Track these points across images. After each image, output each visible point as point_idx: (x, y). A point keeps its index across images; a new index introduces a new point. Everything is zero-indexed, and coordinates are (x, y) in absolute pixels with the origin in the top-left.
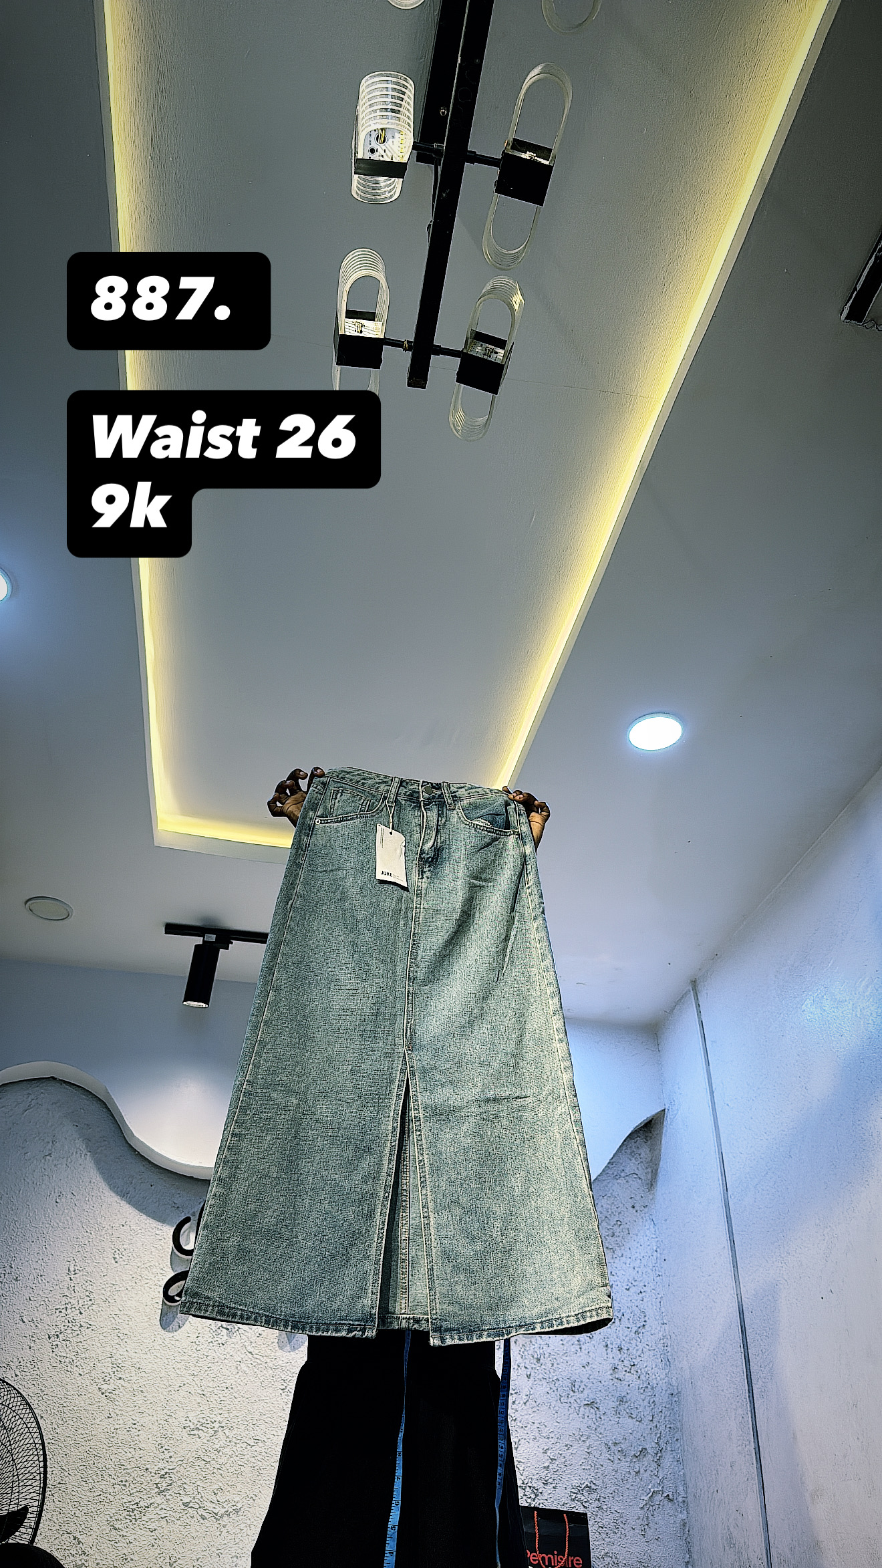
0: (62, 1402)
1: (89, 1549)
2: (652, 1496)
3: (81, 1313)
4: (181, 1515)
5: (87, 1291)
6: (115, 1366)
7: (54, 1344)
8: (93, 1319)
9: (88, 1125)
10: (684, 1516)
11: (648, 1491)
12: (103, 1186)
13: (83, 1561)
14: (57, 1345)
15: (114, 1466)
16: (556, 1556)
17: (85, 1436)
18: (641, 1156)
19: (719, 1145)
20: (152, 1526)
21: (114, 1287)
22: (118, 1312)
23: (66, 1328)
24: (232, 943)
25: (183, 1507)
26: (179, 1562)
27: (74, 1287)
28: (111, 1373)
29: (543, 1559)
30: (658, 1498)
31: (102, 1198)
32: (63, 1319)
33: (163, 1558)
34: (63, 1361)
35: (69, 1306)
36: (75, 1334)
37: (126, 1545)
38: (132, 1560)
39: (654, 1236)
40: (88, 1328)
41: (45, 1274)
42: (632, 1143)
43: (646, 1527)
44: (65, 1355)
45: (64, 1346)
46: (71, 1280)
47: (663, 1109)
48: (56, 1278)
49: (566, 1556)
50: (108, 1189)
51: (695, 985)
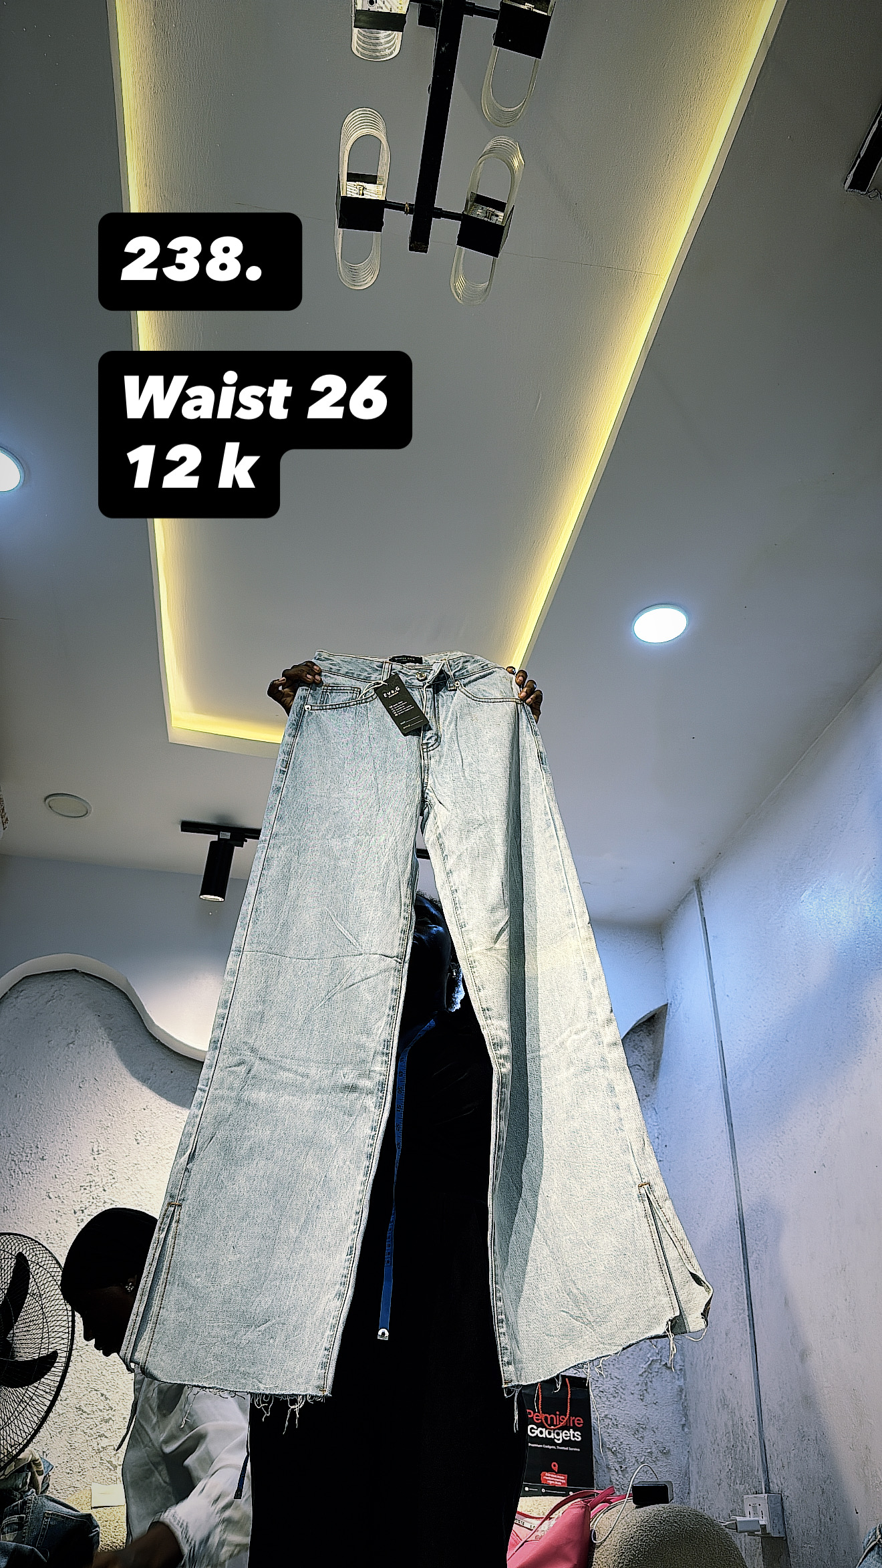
1: (116, 1405)
2: (650, 1364)
3: (104, 1190)
5: (110, 1170)
7: (80, 1218)
8: (117, 1195)
9: (110, 1015)
10: (681, 1383)
11: (647, 1359)
12: (125, 1072)
13: (110, 1416)
14: (83, 1219)
16: (558, 1416)
18: (645, 1048)
19: (719, 1035)
21: (136, 1167)
22: (140, 1190)
23: (90, 1203)
24: (246, 841)
27: (98, 1165)
29: (546, 1419)
30: (657, 1365)
31: (124, 1083)
32: (88, 1196)
35: (93, 1184)
39: (656, 1124)
41: (70, 1153)
42: (635, 1037)
43: (645, 1392)
46: (95, 1159)
47: (666, 1003)
48: (80, 1158)
49: (568, 1416)
50: (129, 1074)
51: (698, 884)
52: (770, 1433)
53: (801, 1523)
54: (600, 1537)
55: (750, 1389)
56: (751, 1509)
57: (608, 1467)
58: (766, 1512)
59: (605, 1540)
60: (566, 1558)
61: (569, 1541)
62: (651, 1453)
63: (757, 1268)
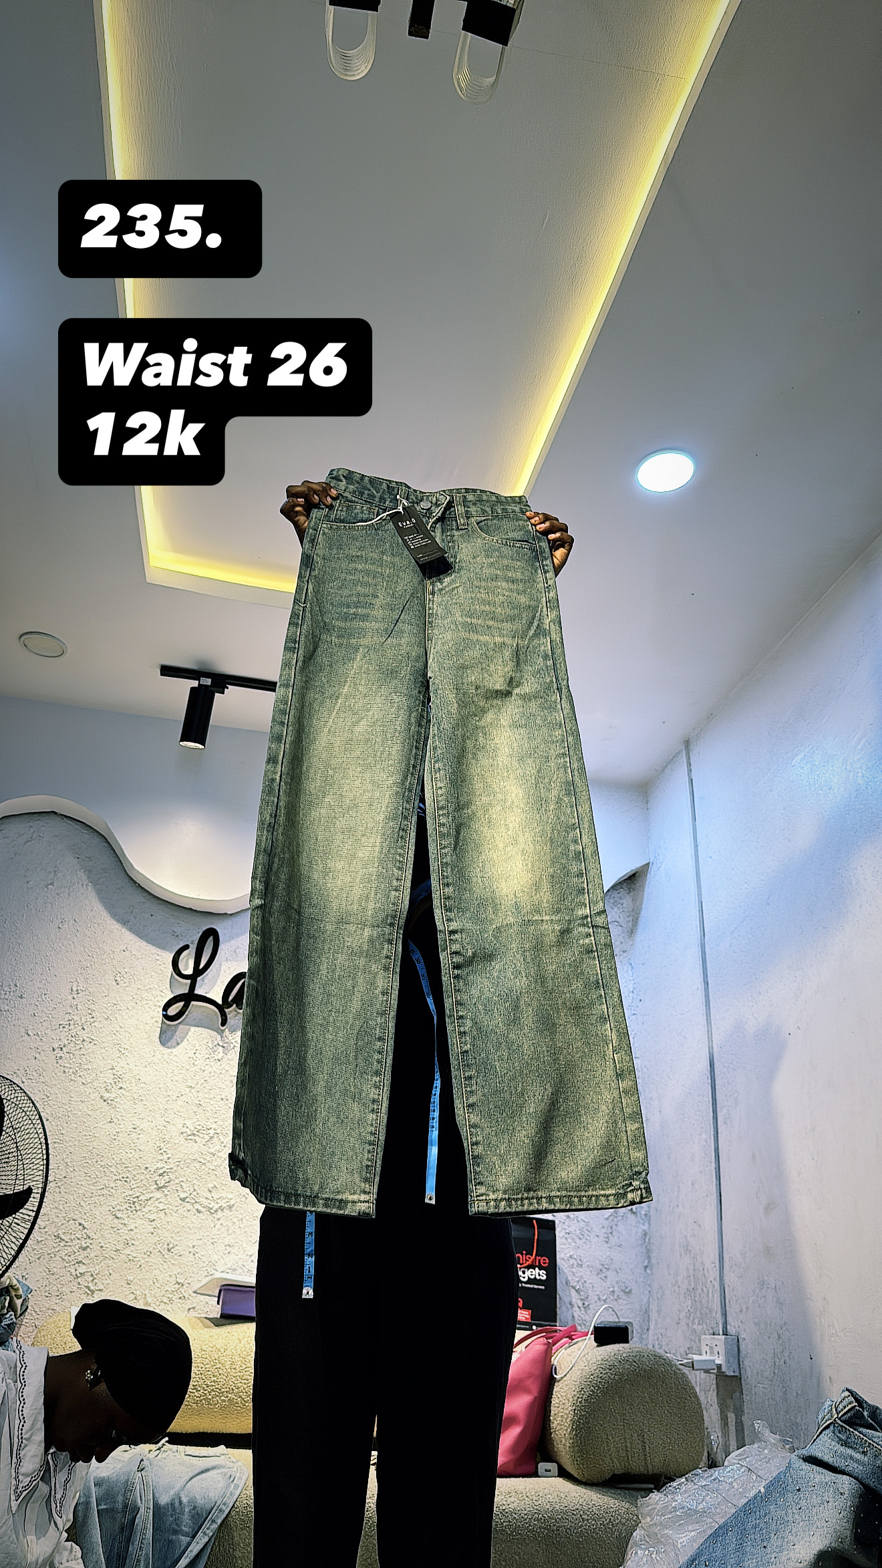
0: (67, 1107)
1: (93, 1234)
3: (83, 1029)
4: (178, 1208)
5: (89, 1009)
6: (116, 1076)
7: (58, 1055)
8: (95, 1034)
9: (89, 858)
10: (645, 1227)
12: (105, 914)
13: (88, 1244)
14: (61, 1057)
15: (115, 1164)
16: (524, 1256)
17: (89, 1137)
18: (624, 906)
19: (700, 895)
20: (152, 1217)
21: (115, 1006)
22: (118, 1029)
23: (69, 1041)
24: (227, 688)
25: (180, 1202)
26: (177, 1248)
27: (77, 1005)
28: (113, 1083)
31: (104, 925)
32: (67, 1034)
33: (161, 1244)
34: (67, 1071)
35: (72, 1023)
36: (78, 1047)
37: (127, 1232)
38: (133, 1244)
39: (632, 981)
40: (90, 1042)
41: (49, 993)
42: (615, 893)
43: (610, 1235)
44: (68, 1065)
45: (68, 1057)
46: (74, 998)
47: (647, 862)
48: (59, 997)
49: (534, 1255)
50: (109, 917)
51: (687, 744)
52: (730, 1278)
53: (755, 1366)
54: (560, 1373)
55: (713, 1237)
56: (707, 1349)
57: (571, 1304)
58: (722, 1352)
59: (565, 1376)
60: (528, 1391)
61: (530, 1375)
62: (613, 1292)
63: (725, 1123)
